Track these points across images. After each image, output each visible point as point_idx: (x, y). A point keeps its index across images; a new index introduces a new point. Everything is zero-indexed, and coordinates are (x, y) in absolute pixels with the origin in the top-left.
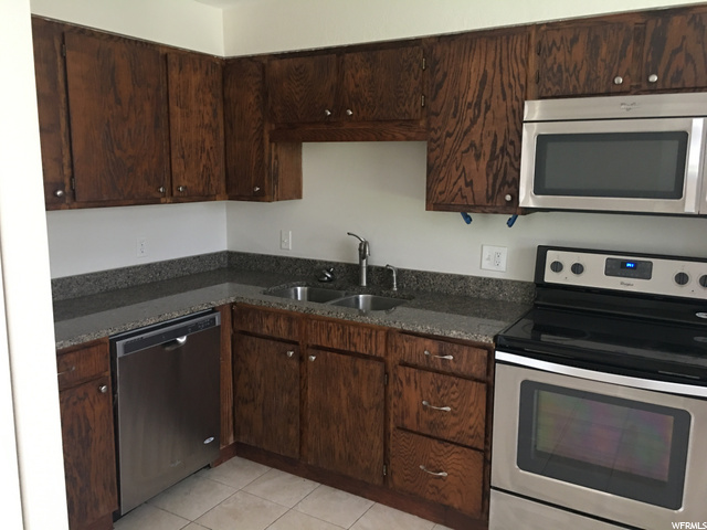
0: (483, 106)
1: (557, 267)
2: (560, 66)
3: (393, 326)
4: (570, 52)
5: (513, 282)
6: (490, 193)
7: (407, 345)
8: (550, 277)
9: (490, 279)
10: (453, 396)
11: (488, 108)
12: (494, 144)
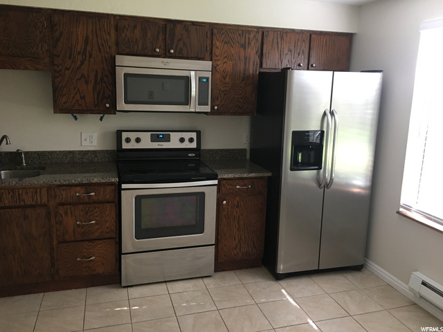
0: (88, 55)
1: (128, 140)
2: (129, 39)
3: (55, 183)
4: (133, 33)
5: (102, 151)
6: (96, 102)
7: (63, 193)
8: (125, 146)
9: (88, 151)
10: (96, 214)
11: (90, 56)
12: (96, 76)
